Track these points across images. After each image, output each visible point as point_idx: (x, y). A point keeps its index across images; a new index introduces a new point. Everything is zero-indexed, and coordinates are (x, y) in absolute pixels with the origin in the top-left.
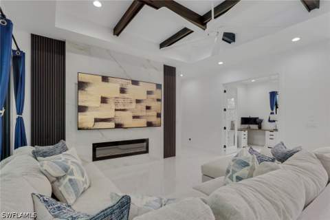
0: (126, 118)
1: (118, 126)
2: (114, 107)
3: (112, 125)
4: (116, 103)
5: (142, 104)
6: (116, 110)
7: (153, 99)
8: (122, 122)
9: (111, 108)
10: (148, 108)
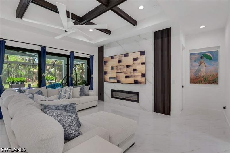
0: (122, 77)
1: (118, 82)
2: (116, 71)
3: (115, 81)
4: (117, 69)
5: (130, 68)
6: (117, 73)
7: (138, 63)
8: (120, 80)
9: (115, 72)
10: (135, 70)
